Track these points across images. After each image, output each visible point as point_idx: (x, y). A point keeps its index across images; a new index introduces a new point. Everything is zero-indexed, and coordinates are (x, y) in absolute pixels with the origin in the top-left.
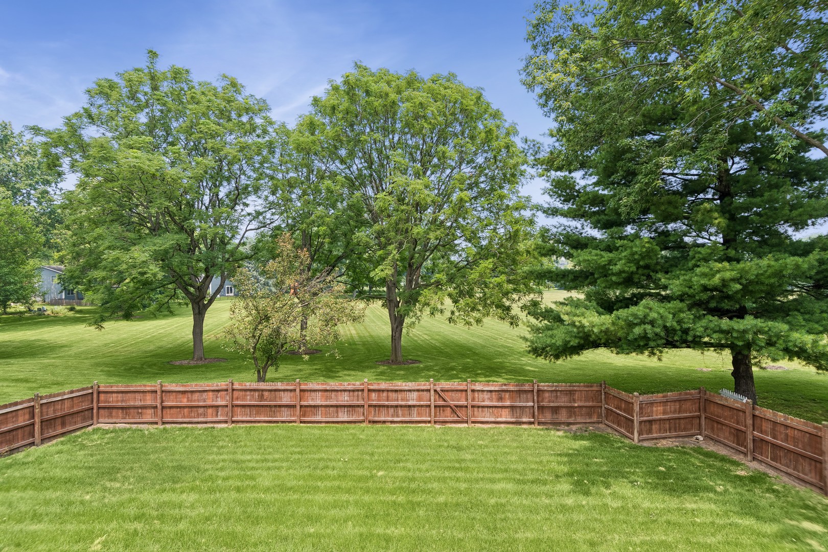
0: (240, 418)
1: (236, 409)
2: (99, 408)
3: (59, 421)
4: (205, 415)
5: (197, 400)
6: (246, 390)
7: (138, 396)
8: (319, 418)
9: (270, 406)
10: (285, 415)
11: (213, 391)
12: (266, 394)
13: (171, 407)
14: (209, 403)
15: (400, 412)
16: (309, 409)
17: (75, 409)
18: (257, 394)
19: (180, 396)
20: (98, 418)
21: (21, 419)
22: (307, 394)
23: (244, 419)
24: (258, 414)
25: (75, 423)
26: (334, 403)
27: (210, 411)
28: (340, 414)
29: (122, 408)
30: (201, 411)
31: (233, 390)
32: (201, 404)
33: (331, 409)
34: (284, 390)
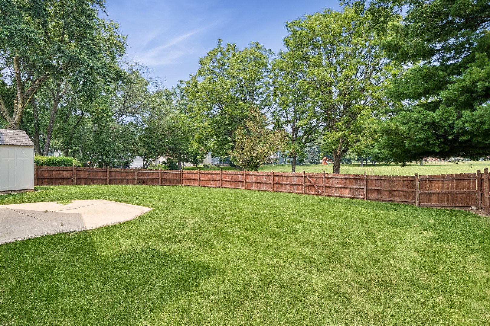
0: (224, 186)
1: (223, 182)
2: (183, 179)
3: (168, 180)
4: (213, 184)
5: (210, 177)
6: (227, 174)
7: (193, 175)
8: (253, 188)
9: (234, 181)
10: (240, 186)
11: (216, 174)
12: (234, 176)
13: (203, 180)
14: (215, 179)
15: (289, 188)
16: (249, 184)
17: (174, 178)
18: (230, 176)
19: (205, 175)
20: (182, 183)
21: (155, 176)
22: (249, 176)
23: (226, 186)
24: (231, 185)
25: (174, 183)
26: (259, 181)
27: (215, 182)
28: (262, 187)
29: (189, 180)
30: (212, 182)
31: (222, 174)
32: (212, 179)
33: (258, 184)
34: (240, 174)
